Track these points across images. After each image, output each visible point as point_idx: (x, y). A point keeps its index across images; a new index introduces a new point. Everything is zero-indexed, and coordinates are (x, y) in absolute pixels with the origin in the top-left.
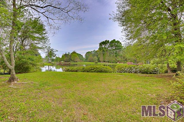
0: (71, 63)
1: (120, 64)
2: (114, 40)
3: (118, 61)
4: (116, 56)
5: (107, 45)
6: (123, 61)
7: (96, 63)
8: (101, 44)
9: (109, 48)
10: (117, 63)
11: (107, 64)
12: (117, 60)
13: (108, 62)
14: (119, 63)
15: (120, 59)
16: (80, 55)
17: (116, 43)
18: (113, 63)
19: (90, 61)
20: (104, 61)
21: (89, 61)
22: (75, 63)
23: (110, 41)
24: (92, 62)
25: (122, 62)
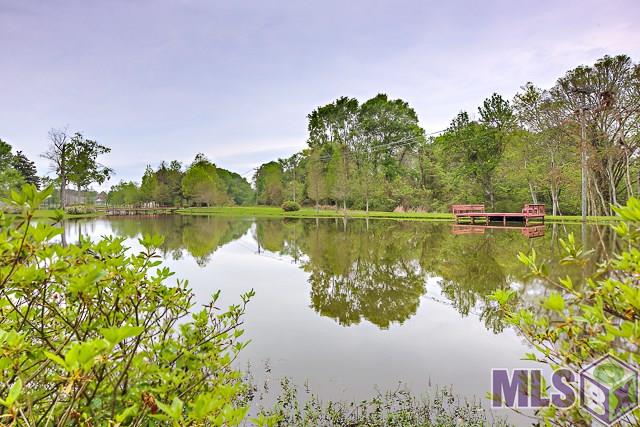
0: (182, 211)
1: (411, 213)
2: (382, 97)
3: (400, 201)
4: (389, 176)
5: (346, 123)
6: (424, 202)
7: (291, 210)
8: (317, 119)
9: (355, 138)
10: (391, 209)
11: (344, 213)
12: (396, 192)
13: (350, 205)
14: (405, 209)
15: (407, 190)
16: (235, 176)
17: (388, 110)
18: (372, 208)
19: (269, 204)
20: (333, 203)
21: (265, 200)
22: (198, 211)
23: (360, 104)
24: (275, 205)
25: (417, 205)
